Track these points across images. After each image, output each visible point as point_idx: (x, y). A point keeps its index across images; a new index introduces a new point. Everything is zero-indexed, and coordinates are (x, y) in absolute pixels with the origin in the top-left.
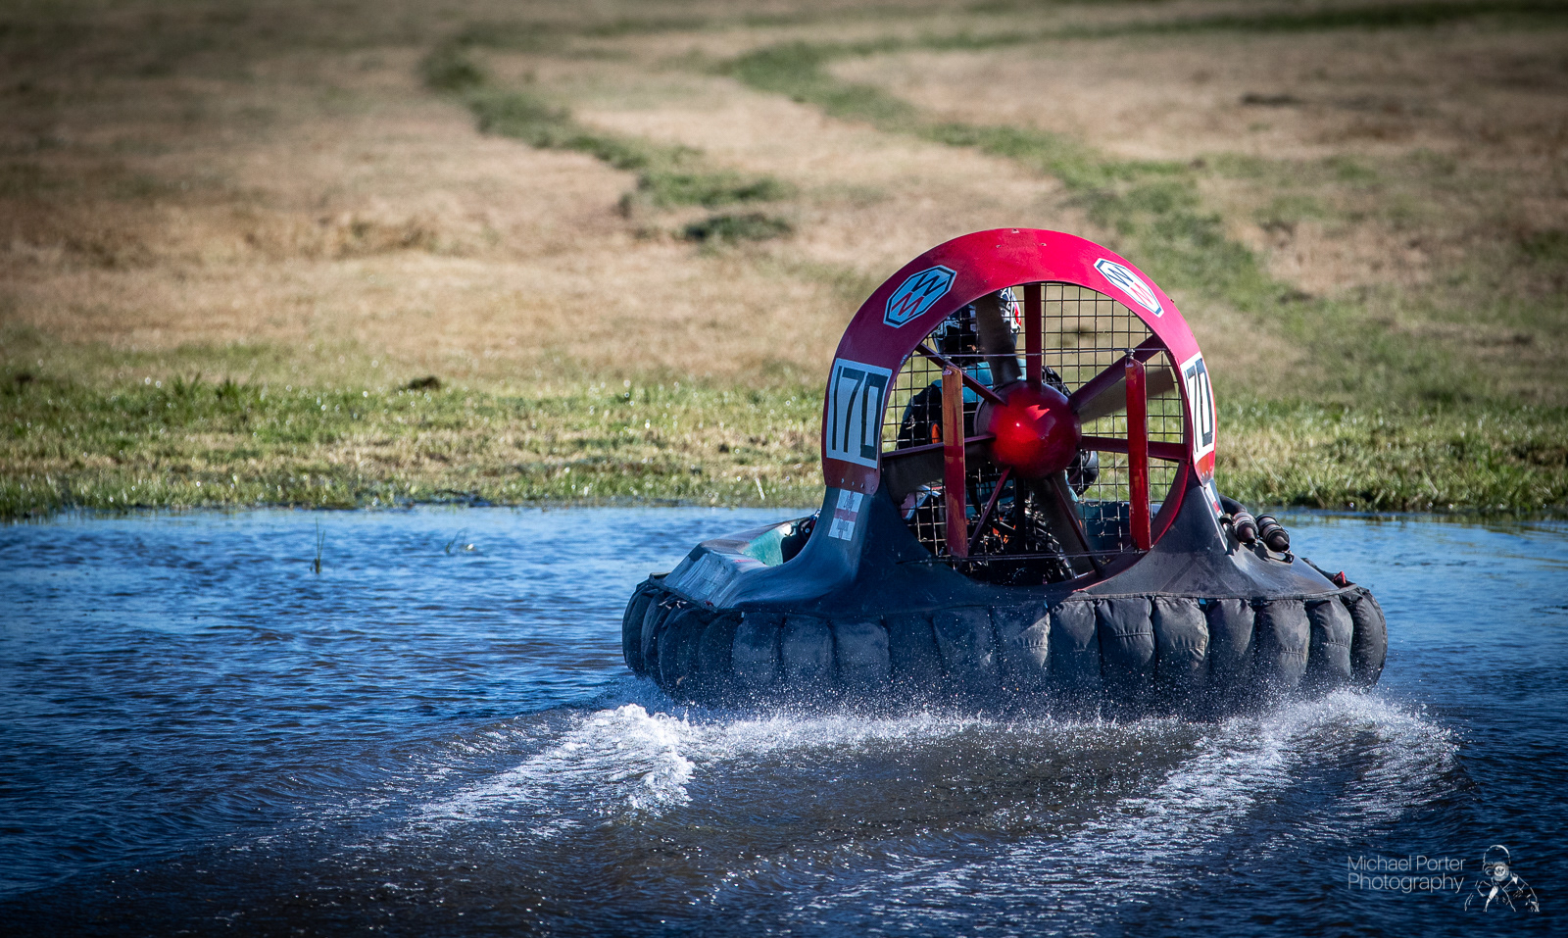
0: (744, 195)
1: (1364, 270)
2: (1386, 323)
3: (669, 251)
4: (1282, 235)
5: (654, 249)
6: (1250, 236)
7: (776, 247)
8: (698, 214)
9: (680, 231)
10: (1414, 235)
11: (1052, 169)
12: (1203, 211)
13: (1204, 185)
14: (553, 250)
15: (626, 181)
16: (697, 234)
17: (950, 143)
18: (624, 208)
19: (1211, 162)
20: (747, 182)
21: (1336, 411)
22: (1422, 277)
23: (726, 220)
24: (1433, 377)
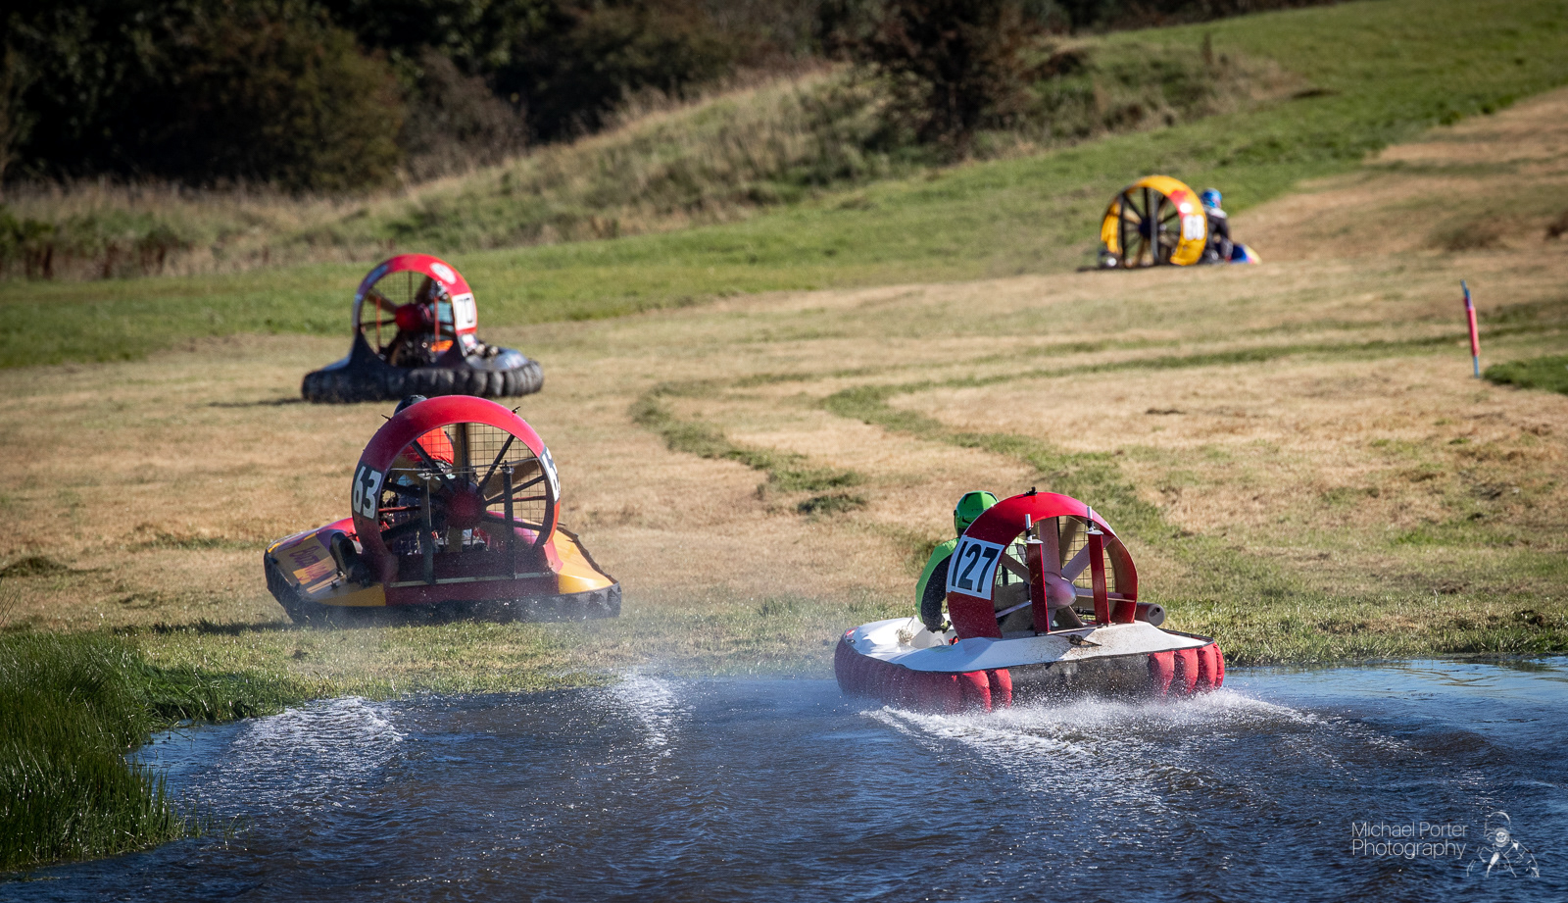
0: (835, 482)
1: (1225, 515)
2: (1239, 549)
3: (790, 519)
4: (1174, 496)
5: (779, 519)
6: (1153, 496)
7: (855, 515)
8: (807, 496)
9: (796, 507)
10: (1256, 494)
11: (1029, 460)
12: (1123, 483)
13: (1123, 466)
14: (716, 522)
15: (761, 477)
16: (806, 508)
17: (963, 445)
18: (759, 493)
19: (1128, 452)
20: (838, 475)
21: (1209, 605)
22: (1260, 519)
23: (824, 499)
24: (1269, 582)
